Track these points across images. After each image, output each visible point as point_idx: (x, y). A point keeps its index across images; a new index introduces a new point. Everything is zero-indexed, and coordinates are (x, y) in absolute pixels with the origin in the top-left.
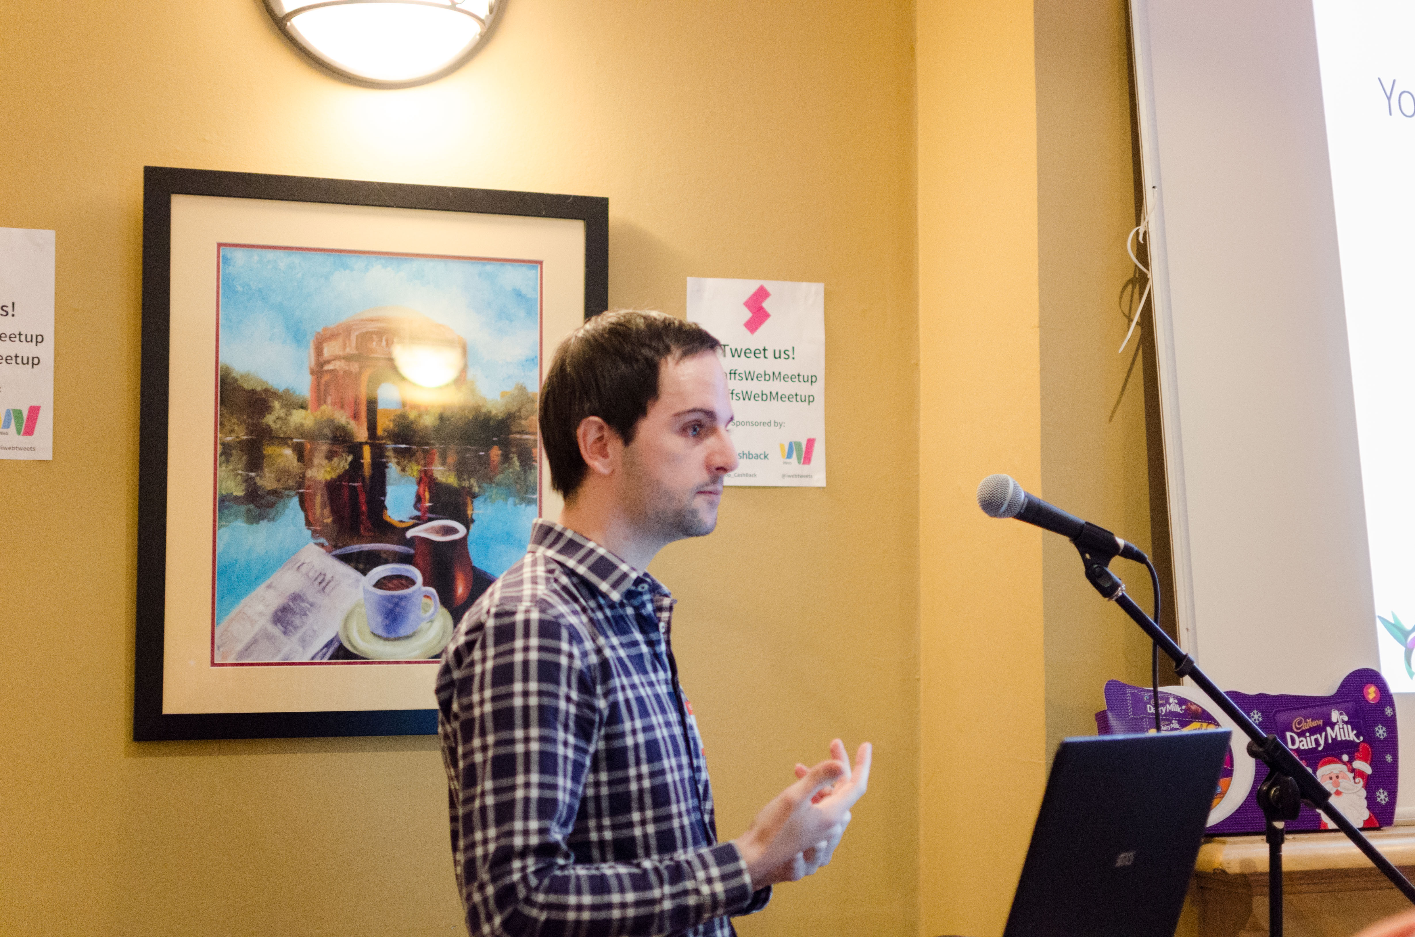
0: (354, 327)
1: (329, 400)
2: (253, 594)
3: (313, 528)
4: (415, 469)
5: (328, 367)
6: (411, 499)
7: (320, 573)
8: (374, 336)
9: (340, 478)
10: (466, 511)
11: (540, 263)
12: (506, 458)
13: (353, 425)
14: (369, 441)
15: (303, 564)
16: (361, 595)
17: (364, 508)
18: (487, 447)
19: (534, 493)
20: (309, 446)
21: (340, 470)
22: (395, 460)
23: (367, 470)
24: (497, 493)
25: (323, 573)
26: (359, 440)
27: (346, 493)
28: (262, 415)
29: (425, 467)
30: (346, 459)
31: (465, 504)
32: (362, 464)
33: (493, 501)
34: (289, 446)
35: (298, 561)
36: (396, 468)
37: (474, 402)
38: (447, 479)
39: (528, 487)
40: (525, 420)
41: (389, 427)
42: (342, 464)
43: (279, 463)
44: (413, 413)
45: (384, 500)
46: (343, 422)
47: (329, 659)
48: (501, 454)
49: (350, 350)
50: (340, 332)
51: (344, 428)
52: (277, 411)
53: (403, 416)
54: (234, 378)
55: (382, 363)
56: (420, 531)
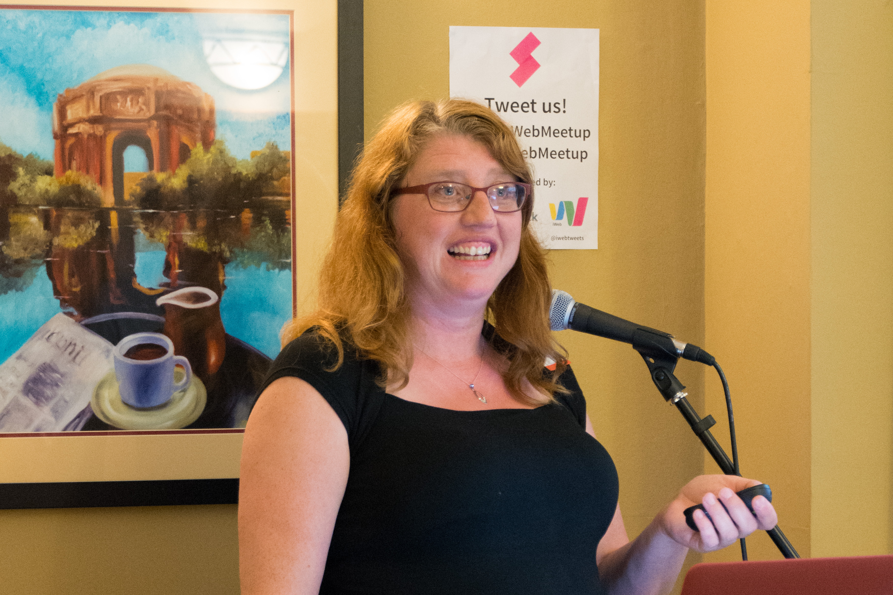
0: (98, 88)
1: (74, 164)
3: (61, 297)
4: (163, 235)
5: (71, 131)
6: (160, 267)
7: (71, 343)
8: (118, 97)
9: (88, 245)
10: (218, 276)
11: (291, 12)
12: (258, 221)
13: (99, 190)
14: (116, 207)
15: (52, 334)
16: (112, 365)
17: (112, 275)
18: (239, 211)
19: (287, 257)
20: (54, 213)
21: (87, 238)
22: (142, 226)
23: (115, 236)
24: (248, 258)
25: (73, 343)
26: (105, 206)
27: (94, 261)
28: (7, 182)
29: (174, 232)
30: (93, 227)
31: (217, 271)
32: (109, 231)
33: (245, 267)
34: (35, 214)
35: (48, 332)
36: (144, 234)
37: (223, 163)
38: (197, 245)
39: (281, 251)
40: (278, 179)
41: (136, 191)
42: (89, 231)
43: (26, 232)
44: (160, 177)
45: (133, 268)
46: (89, 187)
47: (81, 431)
48: (253, 217)
49: (94, 112)
50: (84, 93)
51: (90, 194)
52: (21, 177)
53: (151, 179)
55: (129, 125)
56: (171, 299)
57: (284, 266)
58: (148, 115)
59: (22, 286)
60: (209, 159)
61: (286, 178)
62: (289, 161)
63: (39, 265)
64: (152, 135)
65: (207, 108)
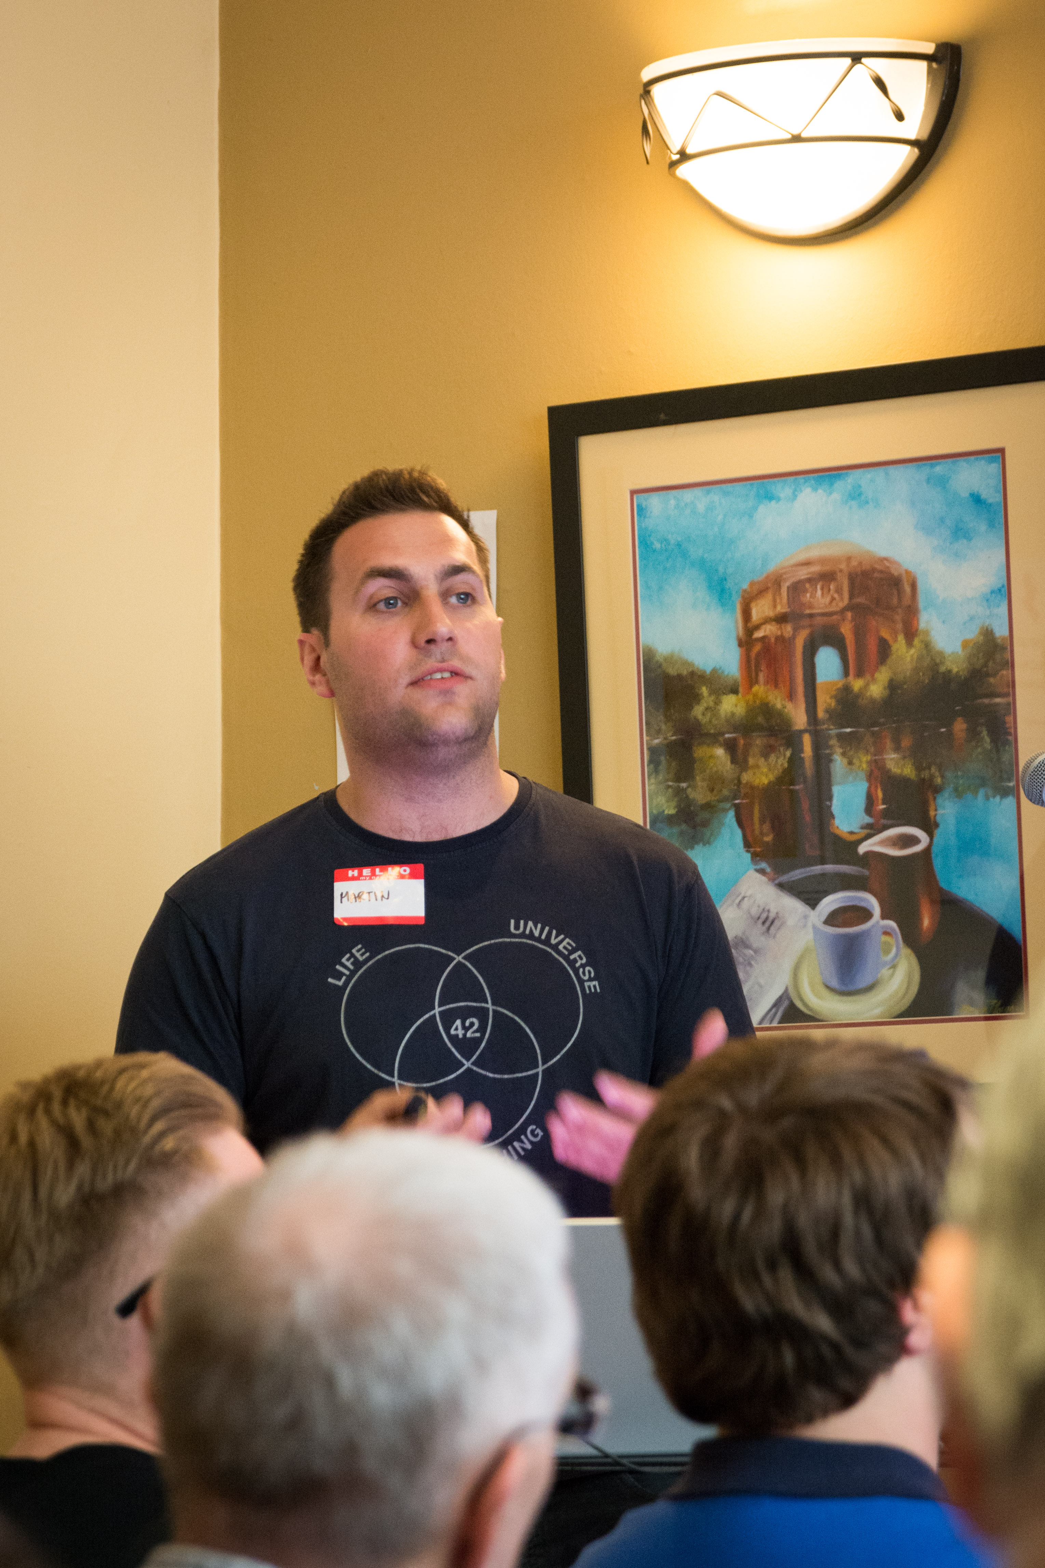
0: (784, 576)
1: (762, 677)
3: (752, 850)
4: (864, 760)
5: (758, 634)
7: (764, 909)
8: (807, 586)
9: (780, 780)
10: (928, 810)
11: (1001, 451)
12: (974, 733)
13: (789, 707)
14: (808, 728)
15: (744, 898)
16: (812, 935)
17: (807, 817)
18: (950, 721)
19: (1010, 780)
20: (742, 742)
21: (778, 771)
22: (839, 750)
23: (809, 767)
24: (963, 784)
25: (767, 908)
26: (797, 728)
27: (786, 800)
28: (690, 707)
29: (875, 755)
30: (785, 755)
31: (929, 805)
32: (801, 761)
34: (721, 745)
35: (738, 896)
36: (842, 761)
37: (929, 659)
38: (902, 770)
39: (1002, 772)
40: (994, 675)
41: (830, 705)
43: (711, 768)
44: (857, 685)
45: (831, 806)
46: (779, 706)
47: (778, 1024)
48: (967, 729)
49: (782, 608)
50: (769, 585)
51: (780, 714)
52: (706, 699)
53: (847, 689)
54: (657, 662)
55: (819, 621)
56: (875, 844)
57: (1005, 793)
58: (842, 605)
59: (710, 838)
60: (912, 656)
61: (1004, 672)
62: (1007, 649)
63: (725, 811)
64: (847, 630)
65: (908, 589)
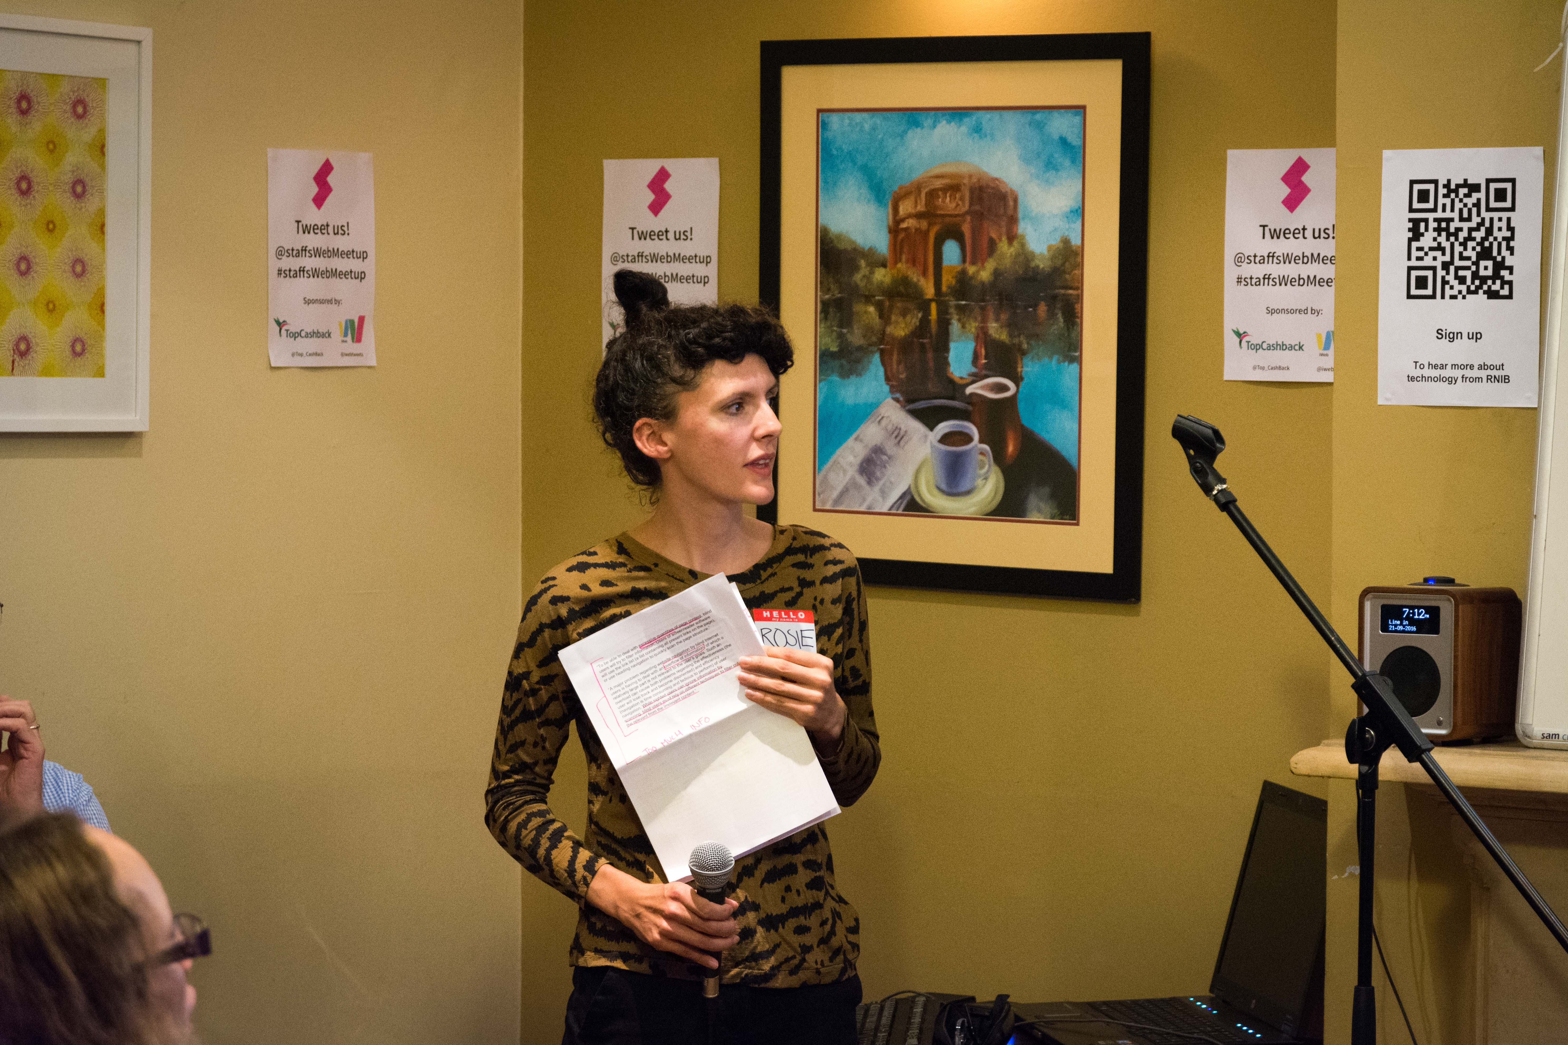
0: (924, 184)
1: (904, 257)
2: (844, 445)
3: (891, 383)
4: (973, 326)
5: (904, 225)
7: (897, 427)
8: (940, 193)
9: (912, 334)
10: (1016, 368)
11: (1083, 108)
12: (1052, 315)
13: (922, 282)
14: (935, 298)
15: (883, 418)
16: (929, 450)
17: (932, 365)
18: (1036, 304)
19: (1076, 352)
20: (888, 303)
21: (912, 327)
22: (956, 317)
23: (934, 326)
24: (1043, 350)
25: (899, 426)
26: (927, 297)
27: (916, 349)
28: (851, 274)
29: (981, 323)
30: (917, 316)
31: (1016, 363)
32: (929, 321)
34: (873, 304)
35: (879, 415)
36: (957, 325)
37: (1023, 256)
38: (1000, 336)
39: (1070, 345)
40: (1069, 274)
41: (951, 283)
42: (914, 321)
43: (864, 321)
44: (971, 270)
46: (915, 279)
47: (902, 511)
48: (1047, 310)
49: (921, 208)
50: (913, 190)
51: (916, 286)
52: (863, 269)
53: (963, 272)
54: (830, 238)
55: (947, 220)
56: (977, 388)
58: (963, 210)
59: (861, 372)
60: (1012, 253)
61: (1076, 272)
62: (1079, 254)
63: (873, 352)
64: (966, 229)
65: (1011, 203)
